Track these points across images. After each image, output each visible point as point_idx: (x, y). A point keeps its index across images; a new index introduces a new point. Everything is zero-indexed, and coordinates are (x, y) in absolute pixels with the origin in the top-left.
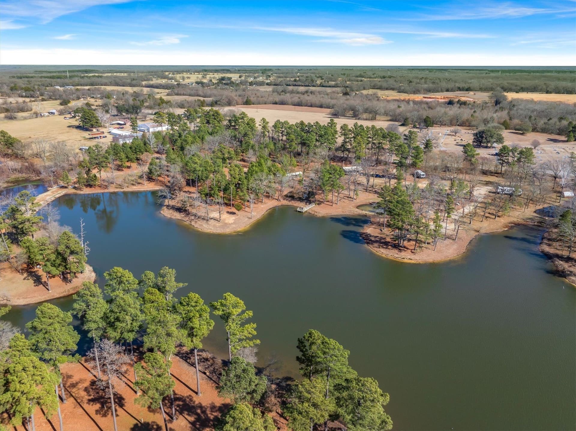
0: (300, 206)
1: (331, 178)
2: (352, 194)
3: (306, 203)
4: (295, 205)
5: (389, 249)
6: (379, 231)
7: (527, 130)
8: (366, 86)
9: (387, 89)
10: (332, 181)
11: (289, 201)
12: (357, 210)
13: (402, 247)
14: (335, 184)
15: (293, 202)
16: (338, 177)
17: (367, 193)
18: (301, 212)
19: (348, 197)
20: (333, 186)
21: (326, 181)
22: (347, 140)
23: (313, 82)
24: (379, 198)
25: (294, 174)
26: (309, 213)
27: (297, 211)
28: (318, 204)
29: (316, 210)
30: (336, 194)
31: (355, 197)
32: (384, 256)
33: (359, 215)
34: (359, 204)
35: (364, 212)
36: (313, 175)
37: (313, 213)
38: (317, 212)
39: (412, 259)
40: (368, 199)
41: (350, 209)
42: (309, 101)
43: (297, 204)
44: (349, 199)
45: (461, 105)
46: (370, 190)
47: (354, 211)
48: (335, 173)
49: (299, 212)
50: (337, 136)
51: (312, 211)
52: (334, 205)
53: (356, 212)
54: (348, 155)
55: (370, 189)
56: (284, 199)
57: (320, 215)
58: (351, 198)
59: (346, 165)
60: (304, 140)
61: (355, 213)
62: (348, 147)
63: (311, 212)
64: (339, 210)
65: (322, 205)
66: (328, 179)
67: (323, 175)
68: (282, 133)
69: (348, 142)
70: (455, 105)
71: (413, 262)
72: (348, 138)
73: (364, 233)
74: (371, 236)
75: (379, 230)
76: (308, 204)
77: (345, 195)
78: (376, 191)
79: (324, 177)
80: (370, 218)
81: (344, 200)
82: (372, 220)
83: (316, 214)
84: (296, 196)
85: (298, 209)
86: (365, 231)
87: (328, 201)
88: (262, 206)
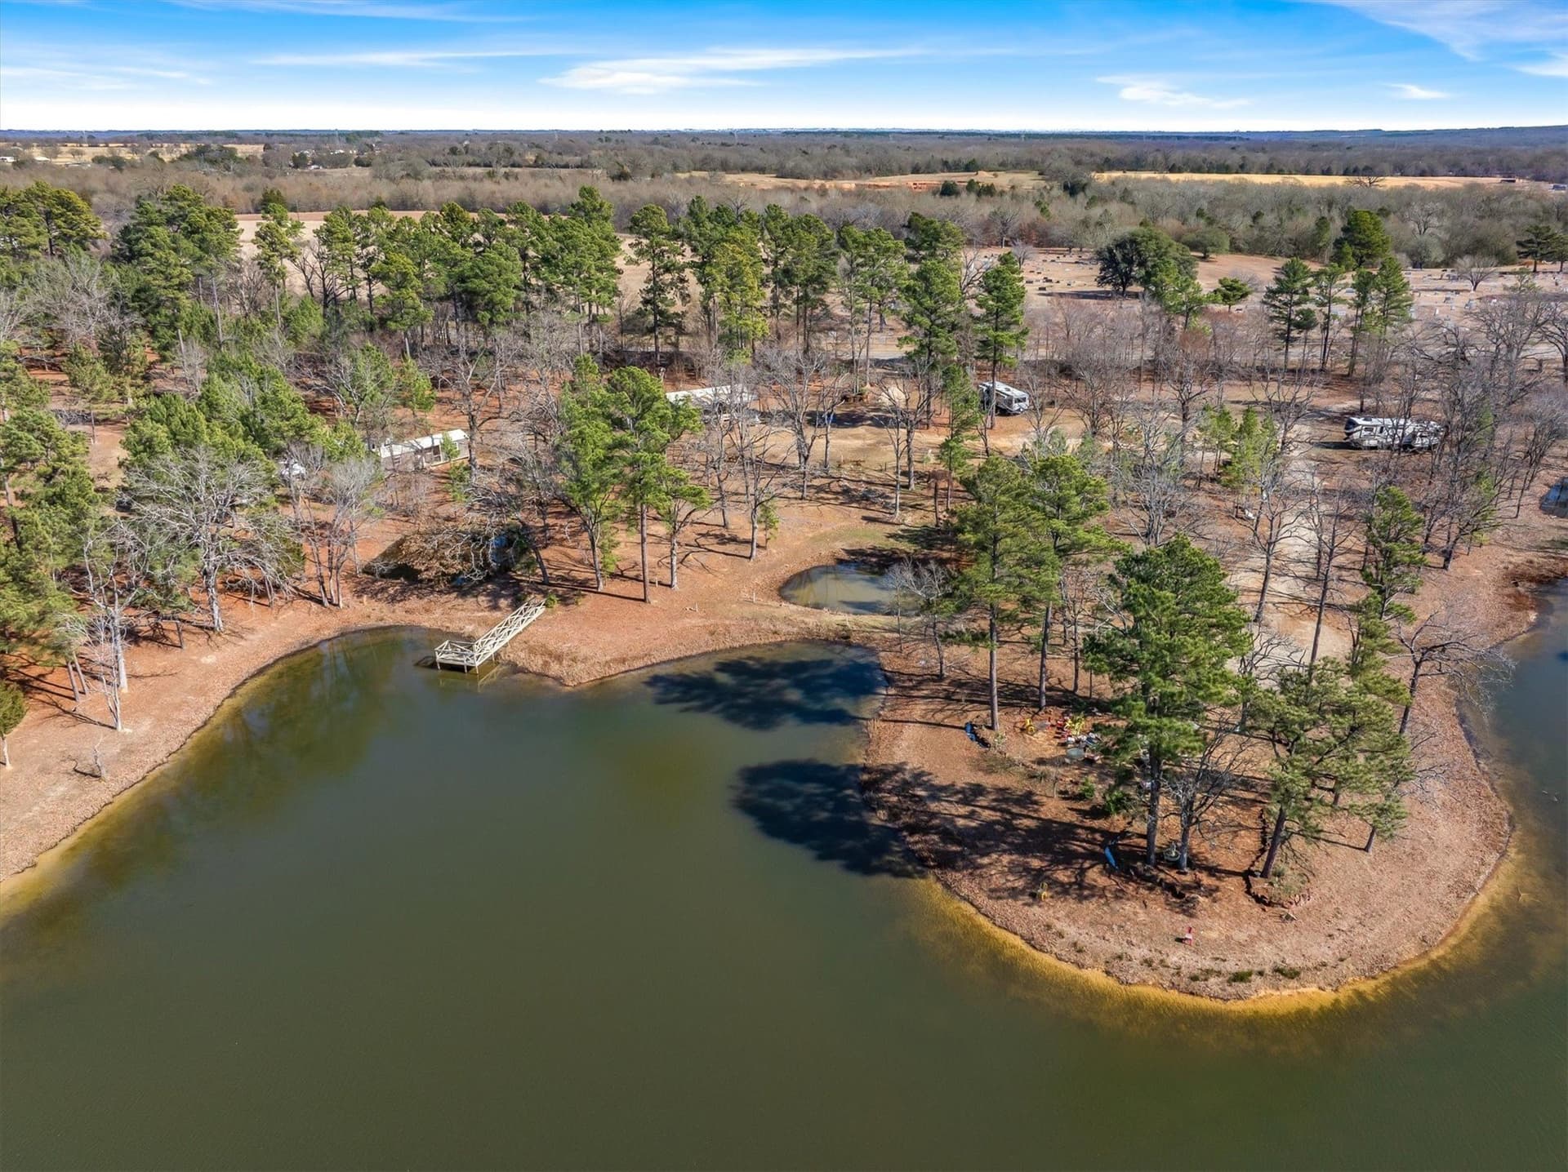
0: (454, 627)
1: (621, 444)
2: (739, 521)
3: (495, 596)
4: (427, 621)
5: (1095, 892)
6: (961, 742)
7: (1217, 247)
8: (679, 162)
9: (744, 170)
10: (634, 463)
11: (393, 600)
12: (787, 609)
13: (1175, 865)
14: (651, 477)
15: (413, 602)
16: (662, 435)
17: (811, 508)
18: (459, 669)
19: (722, 540)
20: (636, 488)
21: (598, 465)
22: (667, 277)
23: (512, 154)
24: (872, 526)
25: (426, 442)
26: (515, 669)
27: (433, 665)
28: (564, 600)
29: (552, 645)
30: (661, 529)
31: (759, 536)
32: (1095, 976)
33: (811, 639)
34: (785, 572)
35: (833, 619)
36: (517, 440)
37: (536, 663)
38: (559, 658)
39: (1293, 974)
40: (823, 537)
41: (747, 611)
42: (498, 195)
43: (438, 613)
44: (730, 548)
45: (979, 194)
46: (819, 489)
47: (772, 619)
48: (641, 417)
49: (448, 667)
50: (619, 262)
51: (532, 651)
52: (656, 597)
53: (787, 620)
54: (676, 345)
55: (816, 482)
56: (359, 593)
57: (581, 675)
58: (734, 540)
59: (674, 383)
60: (462, 279)
61: (783, 628)
62: (672, 310)
63: (521, 658)
64: (688, 622)
65: (588, 603)
66: (601, 453)
67: (572, 439)
68: (364, 267)
69: (672, 284)
70: (964, 195)
71: (1312, 995)
72: (668, 270)
73: (886, 773)
74: (936, 792)
75: (964, 738)
76: (503, 603)
77: (703, 529)
78: (846, 491)
79: (583, 444)
80: (873, 651)
81: (703, 558)
82: (889, 661)
83: (555, 669)
84: (428, 569)
85: (445, 654)
86: (884, 758)
87: (619, 576)
88: (210, 659)
